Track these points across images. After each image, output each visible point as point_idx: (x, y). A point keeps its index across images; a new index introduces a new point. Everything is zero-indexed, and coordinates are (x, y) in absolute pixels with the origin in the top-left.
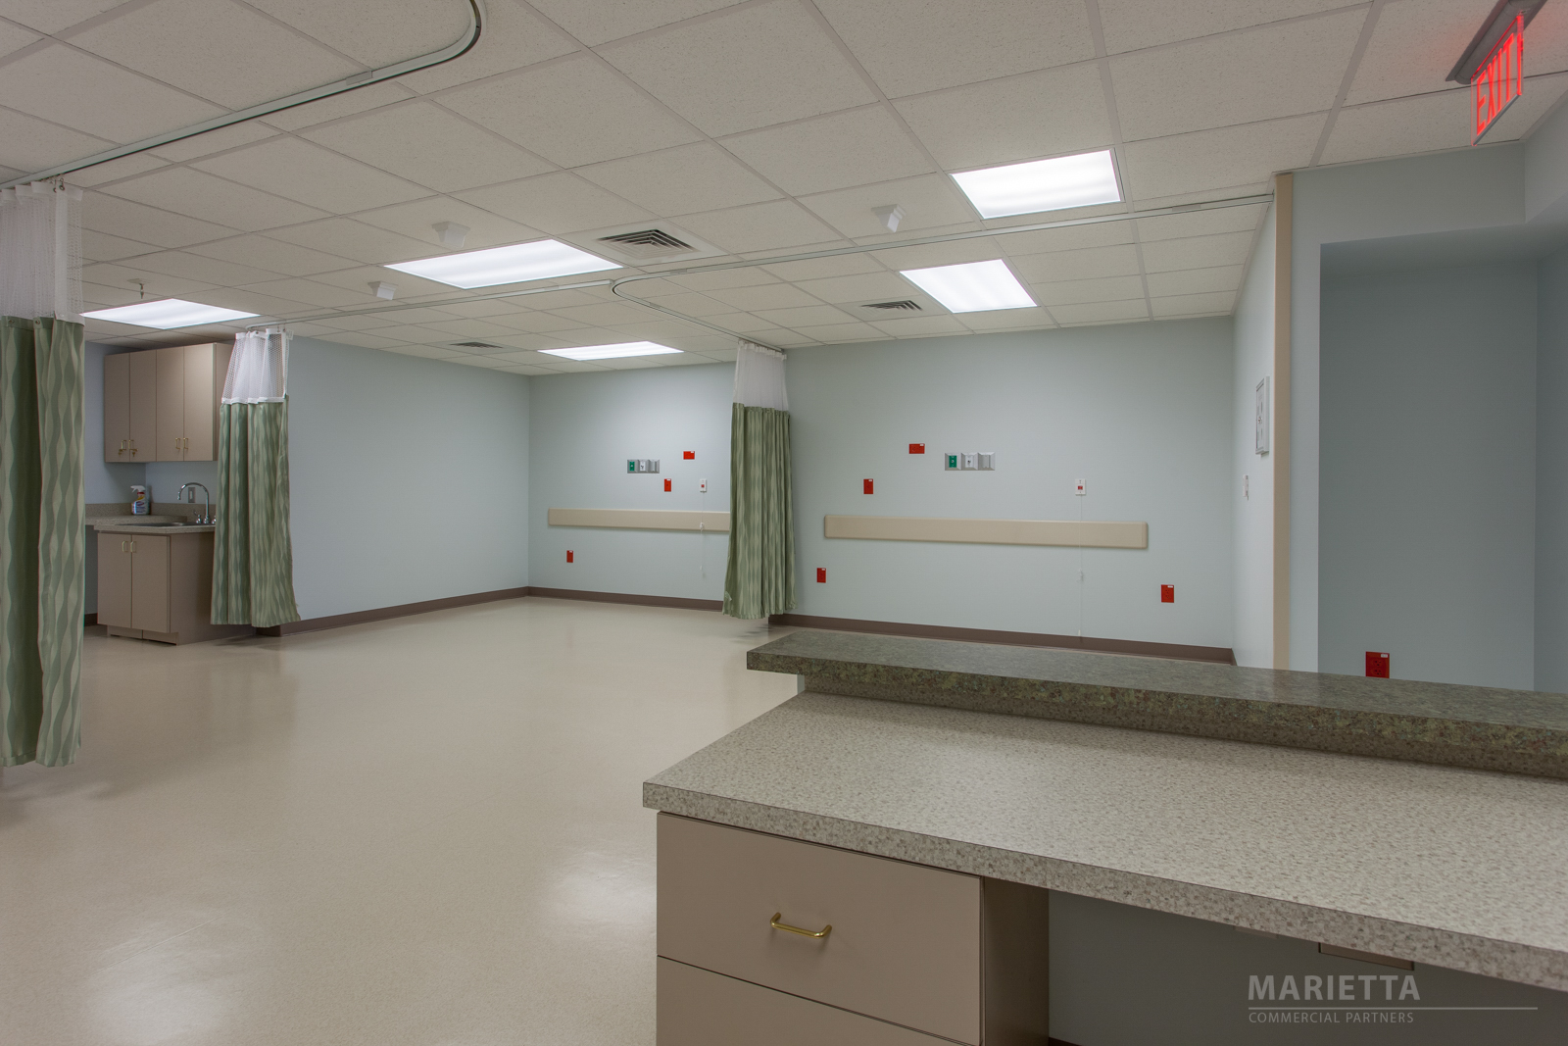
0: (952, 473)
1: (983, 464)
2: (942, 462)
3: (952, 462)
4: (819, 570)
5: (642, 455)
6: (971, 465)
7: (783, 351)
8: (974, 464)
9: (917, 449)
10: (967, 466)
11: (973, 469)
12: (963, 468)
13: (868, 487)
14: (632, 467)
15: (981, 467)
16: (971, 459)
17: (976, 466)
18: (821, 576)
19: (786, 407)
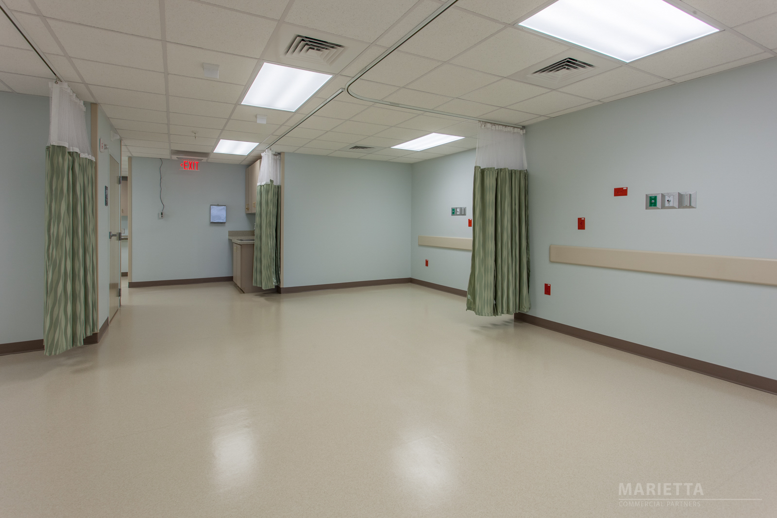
0: (652, 212)
1: (684, 202)
2: (643, 201)
3: (652, 202)
4: (546, 285)
5: (458, 205)
6: (671, 204)
7: (524, 127)
8: (674, 202)
9: (620, 192)
10: (667, 204)
11: (673, 207)
12: (663, 207)
13: (581, 224)
14: (454, 212)
15: (681, 205)
16: (671, 199)
17: (676, 205)
18: (548, 290)
19: (526, 167)
